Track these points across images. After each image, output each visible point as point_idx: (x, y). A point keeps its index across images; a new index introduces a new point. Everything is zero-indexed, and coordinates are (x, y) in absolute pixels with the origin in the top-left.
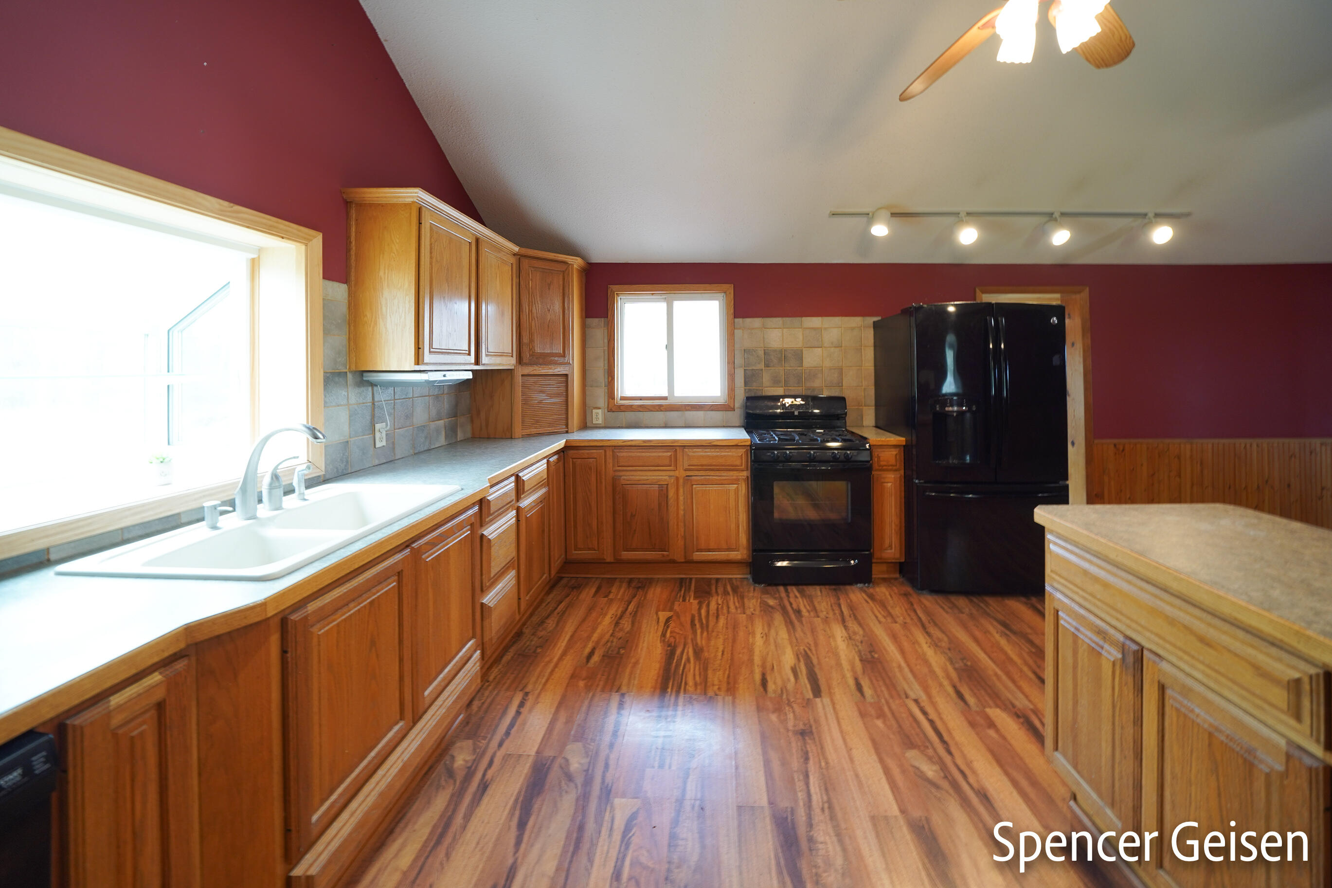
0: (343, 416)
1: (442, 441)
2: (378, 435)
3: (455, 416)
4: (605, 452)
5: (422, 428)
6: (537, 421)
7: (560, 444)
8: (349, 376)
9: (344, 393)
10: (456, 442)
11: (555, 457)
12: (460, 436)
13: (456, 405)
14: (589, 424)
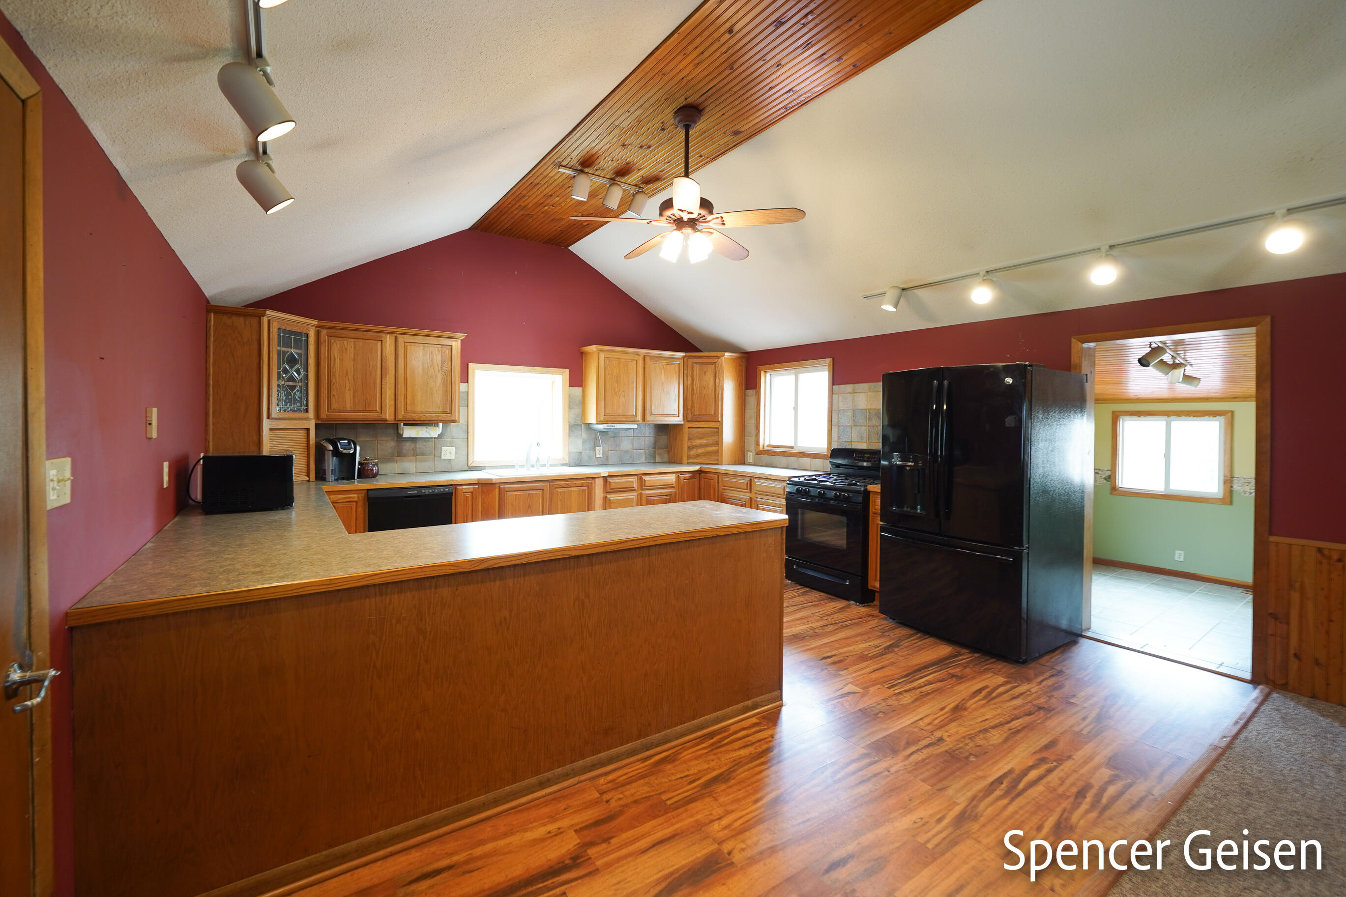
0: (579, 442)
1: (643, 460)
2: (597, 452)
3: (655, 448)
4: (718, 476)
5: (626, 452)
6: (698, 456)
7: (696, 468)
8: (583, 425)
9: (580, 432)
10: (655, 463)
11: (687, 475)
12: (658, 459)
13: (655, 442)
14: (746, 463)
